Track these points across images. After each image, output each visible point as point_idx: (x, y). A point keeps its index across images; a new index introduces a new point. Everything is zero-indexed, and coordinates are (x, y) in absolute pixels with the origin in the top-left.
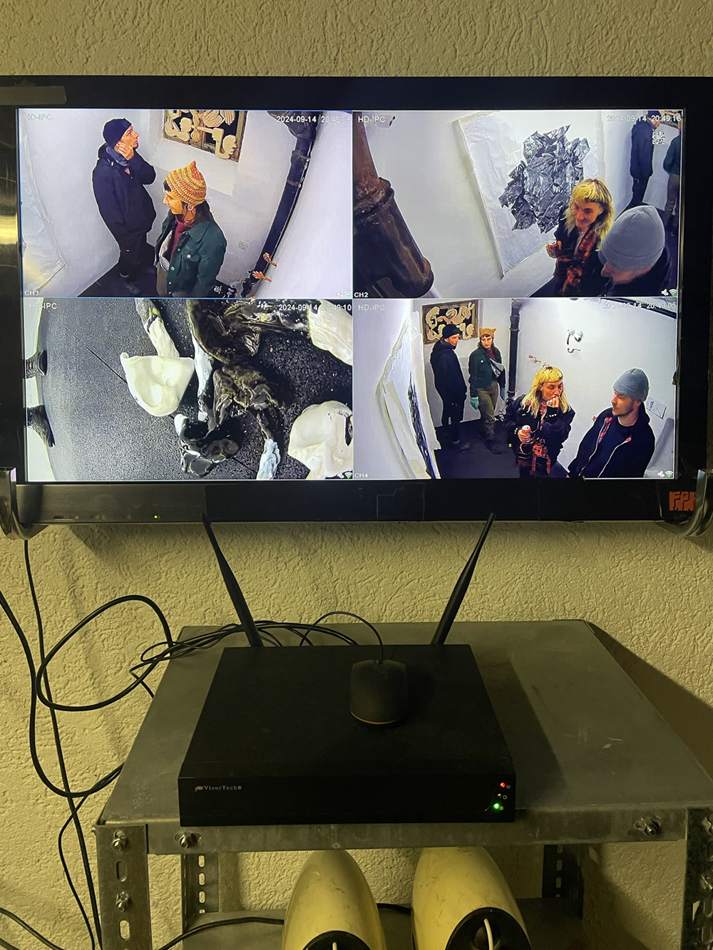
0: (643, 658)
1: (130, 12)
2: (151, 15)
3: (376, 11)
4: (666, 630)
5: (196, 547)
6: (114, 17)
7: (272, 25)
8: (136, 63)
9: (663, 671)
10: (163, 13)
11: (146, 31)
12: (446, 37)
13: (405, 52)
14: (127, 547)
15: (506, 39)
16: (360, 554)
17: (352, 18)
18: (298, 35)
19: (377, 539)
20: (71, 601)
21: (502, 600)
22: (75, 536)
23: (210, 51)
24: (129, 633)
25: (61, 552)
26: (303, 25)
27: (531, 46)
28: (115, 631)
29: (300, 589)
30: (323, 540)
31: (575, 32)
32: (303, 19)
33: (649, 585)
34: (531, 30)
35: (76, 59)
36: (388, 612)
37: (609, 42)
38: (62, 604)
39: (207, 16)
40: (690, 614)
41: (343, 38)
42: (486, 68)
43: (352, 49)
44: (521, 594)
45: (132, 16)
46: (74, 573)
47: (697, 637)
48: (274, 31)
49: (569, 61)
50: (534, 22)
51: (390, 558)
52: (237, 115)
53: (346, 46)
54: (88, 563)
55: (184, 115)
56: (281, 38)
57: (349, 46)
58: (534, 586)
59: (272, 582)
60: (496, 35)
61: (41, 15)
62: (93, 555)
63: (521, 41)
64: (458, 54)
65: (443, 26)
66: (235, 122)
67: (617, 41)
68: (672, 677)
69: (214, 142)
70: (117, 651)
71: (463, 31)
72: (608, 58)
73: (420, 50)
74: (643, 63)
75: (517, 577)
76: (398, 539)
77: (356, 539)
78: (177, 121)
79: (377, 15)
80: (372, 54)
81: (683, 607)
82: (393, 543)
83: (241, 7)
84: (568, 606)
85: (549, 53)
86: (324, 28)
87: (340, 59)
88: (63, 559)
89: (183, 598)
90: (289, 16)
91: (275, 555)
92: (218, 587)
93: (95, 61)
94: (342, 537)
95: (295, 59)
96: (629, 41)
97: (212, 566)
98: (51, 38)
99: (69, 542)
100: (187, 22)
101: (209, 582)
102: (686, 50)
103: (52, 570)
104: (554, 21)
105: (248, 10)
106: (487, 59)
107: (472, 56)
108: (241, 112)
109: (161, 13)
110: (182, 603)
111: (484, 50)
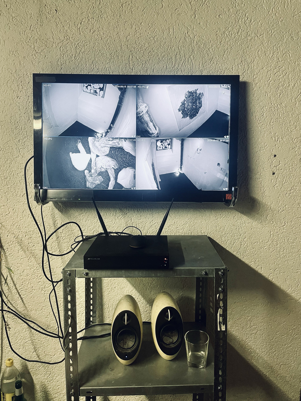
0: (225, 248)
1: (74, 55)
2: (80, 56)
3: (144, 55)
4: (232, 239)
5: (91, 212)
6: (69, 57)
7: (114, 59)
8: (75, 69)
9: (231, 252)
10: (83, 56)
11: (78, 61)
12: (164, 63)
13: (152, 67)
14: (71, 211)
15: (181, 64)
16: (140, 215)
17: (137, 57)
18: (122, 62)
19: (145, 210)
20: (54, 228)
21: (182, 229)
22: (55, 208)
23: (96, 66)
24: (71, 238)
25: (51, 213)
26: (123, 59)
27: (188, 66)
28: (67, 237)
29: (122, 225)
30: (129, 210)
31: (201, 61)
32: (123, 57)
33: (226, 226)
34: (188, 61)
35: (58, 68)
36: (148, 233)
37: (211, 64)
38: (51, 228)
39: (96, 57)
40: (239, 235)
41: (134, 63)
42: (175, 72)
43: (137, 66)
44: (188, 228)
45: (74, 56)
46: (55, 219)
47: (242, 242)
48: (115, 61)
49: (199, 70)
50: (189, 59)
51: (149, 216)
52: (104, 85)
53: (135, 65)
54: (59, 216)
55: (89, 85)
56: (117, 63)
57: (136, 65)
58: (192, 225)
59: (114, 223)
60: (178, 62)
61: (48, 55)
62: (60, 214)
63: (186, 64)
64: (167, 68)
65: (163, 60)
66: (103, 87)
67: (213, 64)
68: (234, 254)
69: (97, 93)
70: (67, 243)
71: (169, 61)
72: (211, 69)
73: (157, 67)
74: (221, 70)
75: (187, 222)
76: (151, 210)
77: (139, 210)
78: (87, 87)
79: (144, 57)
80: (143, 67)
81: (237, 232)
82: (150, 212)
83: (105, 54)
84: (202, 231)
85: (194, 68)
86: (129, 60)
87: (134, 69)
88: (52, 215)
89: (87, 227)
90: (119, 57)
91: (114, 215)
92: (98, 224)
93: (63, 69)
94: (135, 209)
95: (121, 69)
96: (217, 64)
97: (96, 218)
98: (51, 62)
99: (54, 210)
100: (90, 58)
101: (95, 222)
102: (234, 67)
103: (48, 218)
104: (195, 58)
105: (107, 55)
106: (176, 69)
107: (171, 68)
108: (105, 84)
109: (82, 55)
110: (87, 229)
111: (175, 67)
